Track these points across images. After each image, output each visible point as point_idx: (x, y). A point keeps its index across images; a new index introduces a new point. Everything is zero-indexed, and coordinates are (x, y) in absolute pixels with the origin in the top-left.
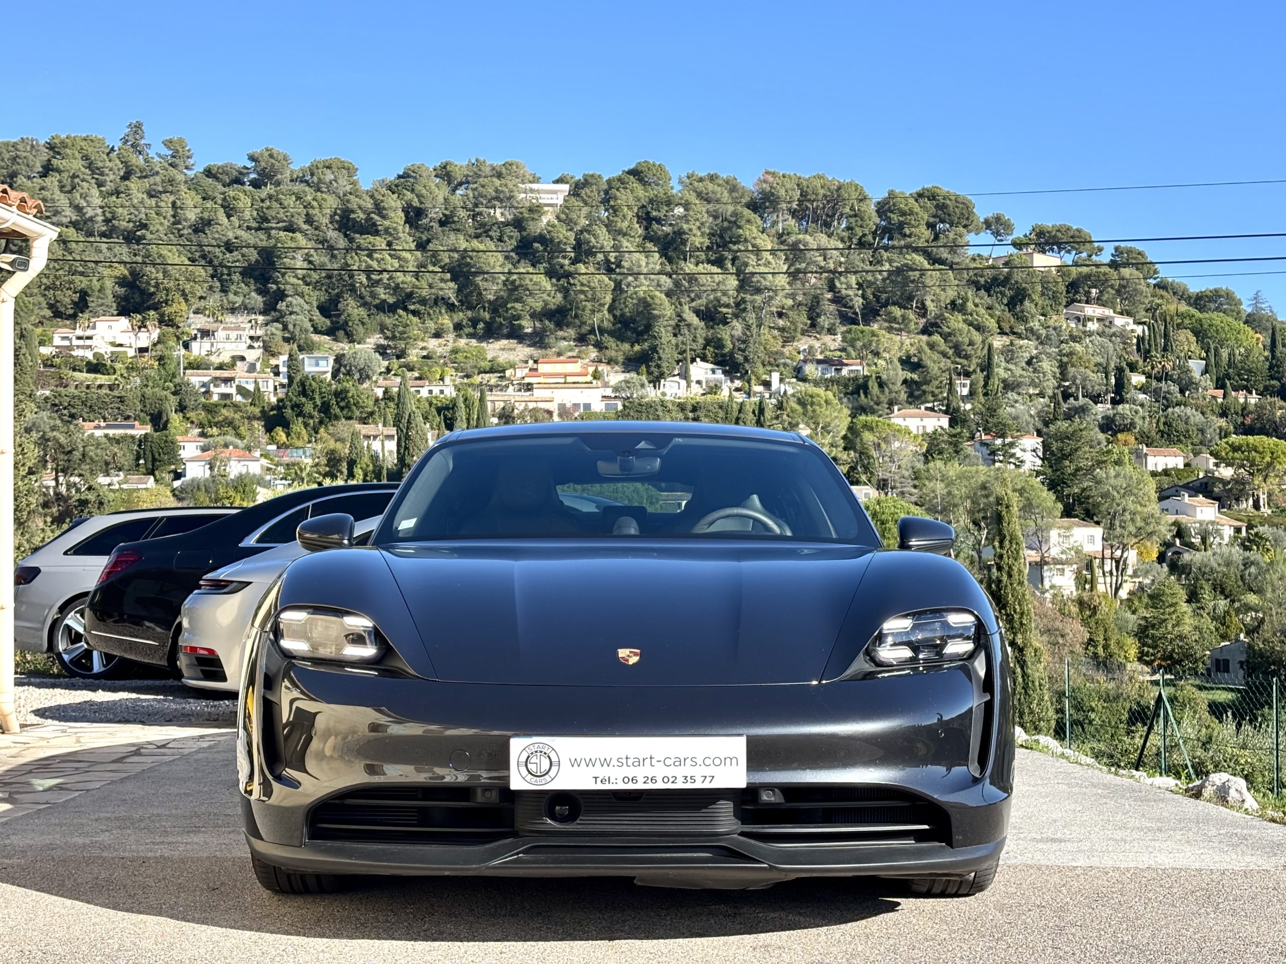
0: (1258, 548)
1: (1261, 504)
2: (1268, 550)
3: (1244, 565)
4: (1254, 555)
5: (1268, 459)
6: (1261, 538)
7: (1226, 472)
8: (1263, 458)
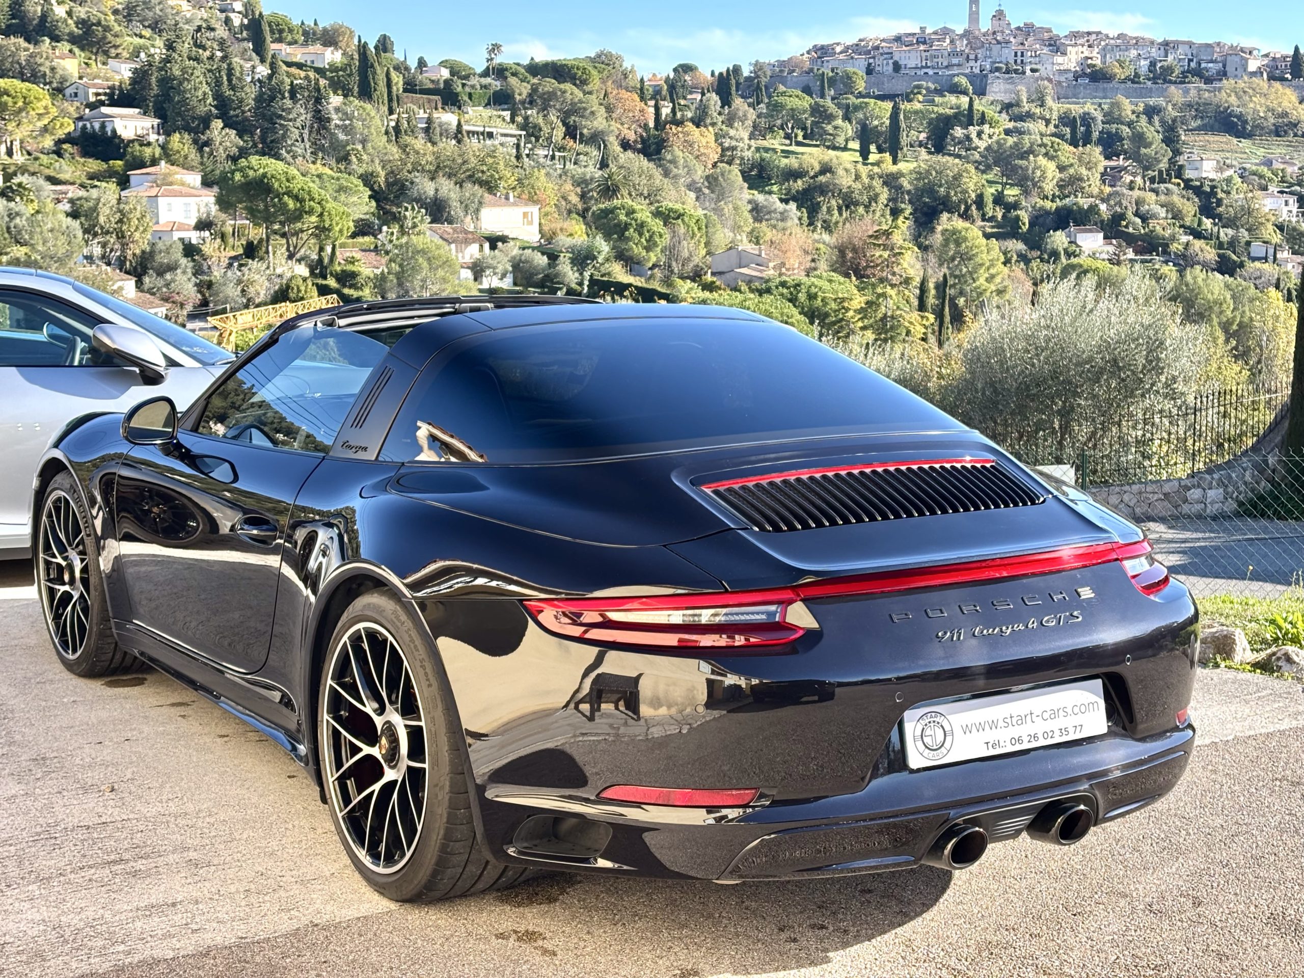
0: (22, 198)
1: (14, 151)
2: (32, 201)
3: (9, 215)
4: (19, 207)
5: (20, 104)
6: (25, 189)
8: (15, 103)
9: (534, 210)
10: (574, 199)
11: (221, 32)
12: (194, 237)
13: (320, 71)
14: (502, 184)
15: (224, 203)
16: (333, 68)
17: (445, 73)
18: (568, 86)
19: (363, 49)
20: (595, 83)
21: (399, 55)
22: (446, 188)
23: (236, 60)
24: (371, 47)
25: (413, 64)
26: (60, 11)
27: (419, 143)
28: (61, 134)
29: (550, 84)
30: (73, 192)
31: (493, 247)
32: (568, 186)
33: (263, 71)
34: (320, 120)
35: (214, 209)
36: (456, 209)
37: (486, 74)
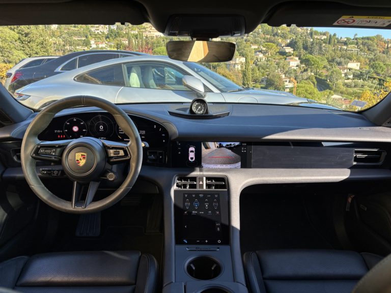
1: (269, 54)
4: (268, 63)
7: (264, 49)
8: (270, 47)
9: (359, 64)
10: (368, 62)
11: (306, 34)
12: (295, 68)
13: (322, 40)
14: (353, 59)
15: (301, 63)
16: (324, 39)
17: (346, 39)
18: (370, 41)
19: (330, 36)
20: (376, 41)
21: (337, 37)
22: (342, 59)
23: (307, 39)
24: (332, 35)
25: (339, 38)
26: (279, 32)
27: (338, 52)
28: (277, 51)
29: (366, 41)
30: (277, 61)
31: (350, 70)
32: (367, 59)
33: (312, 40)
34: (321, 48)
35: (299, 63)
36: (343, 64)
37: (353, 39)
